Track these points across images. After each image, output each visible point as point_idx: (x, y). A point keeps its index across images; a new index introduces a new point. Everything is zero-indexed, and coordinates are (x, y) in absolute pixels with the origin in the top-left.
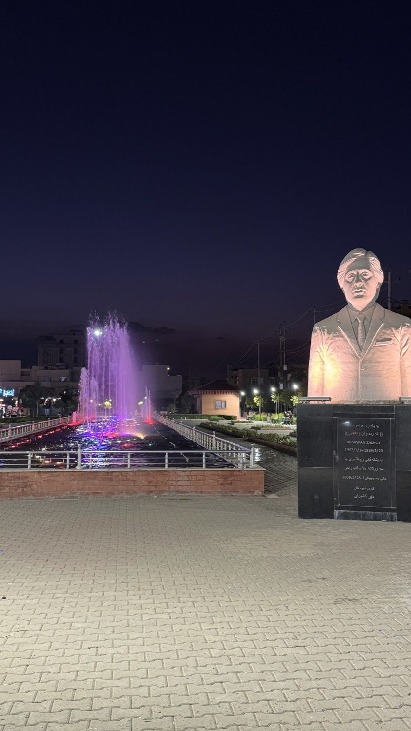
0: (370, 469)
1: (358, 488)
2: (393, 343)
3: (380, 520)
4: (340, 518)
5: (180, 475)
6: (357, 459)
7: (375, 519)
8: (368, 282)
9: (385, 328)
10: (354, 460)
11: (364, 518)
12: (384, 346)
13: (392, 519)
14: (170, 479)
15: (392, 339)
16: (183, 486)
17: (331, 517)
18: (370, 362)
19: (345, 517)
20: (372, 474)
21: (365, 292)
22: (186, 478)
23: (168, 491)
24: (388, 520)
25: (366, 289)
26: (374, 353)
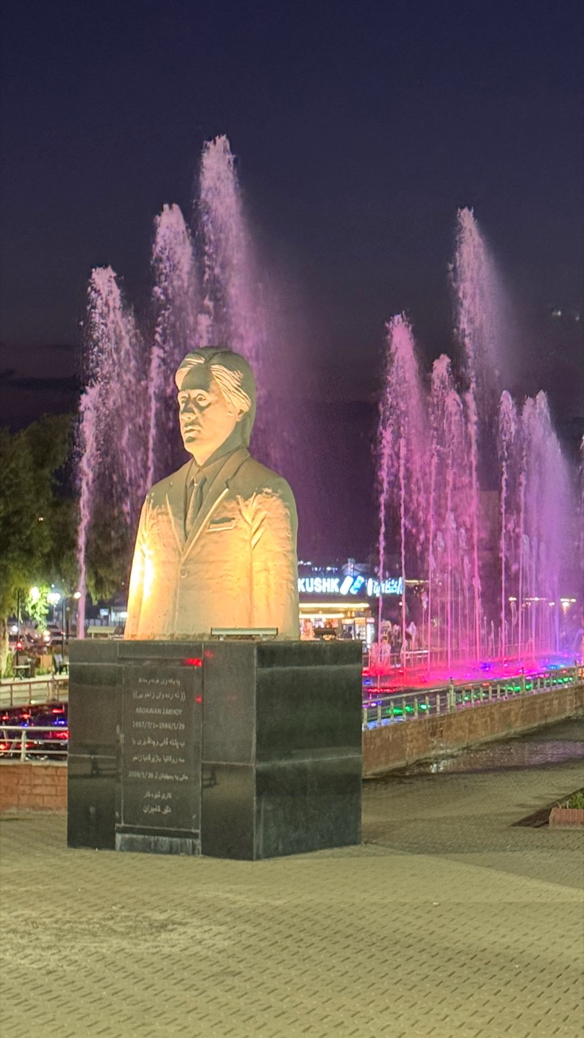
0: (166, 760)
1: (148, 794)
2: (236, 527)
3: (177, 853)
4: (123, 848)
5: (38, 776)
6: (149, 742)
7: (172, 851)
8: (205, 412)
9: (229, 497)
10: (145, 743)
11: (156, 850)
12: (220, 531)
13: (193, 852)
14: (21, 782)
15: (234, 519)
16: (43, 796)
17: (111, 846)
18: (196, 562)
19: (130, 847)
20: (168, 768)
21: (199, 431)
22: (48, 781)
23: (17, 806)
24: (188, 854)
25: (200, 425)
26: (203, 546)
